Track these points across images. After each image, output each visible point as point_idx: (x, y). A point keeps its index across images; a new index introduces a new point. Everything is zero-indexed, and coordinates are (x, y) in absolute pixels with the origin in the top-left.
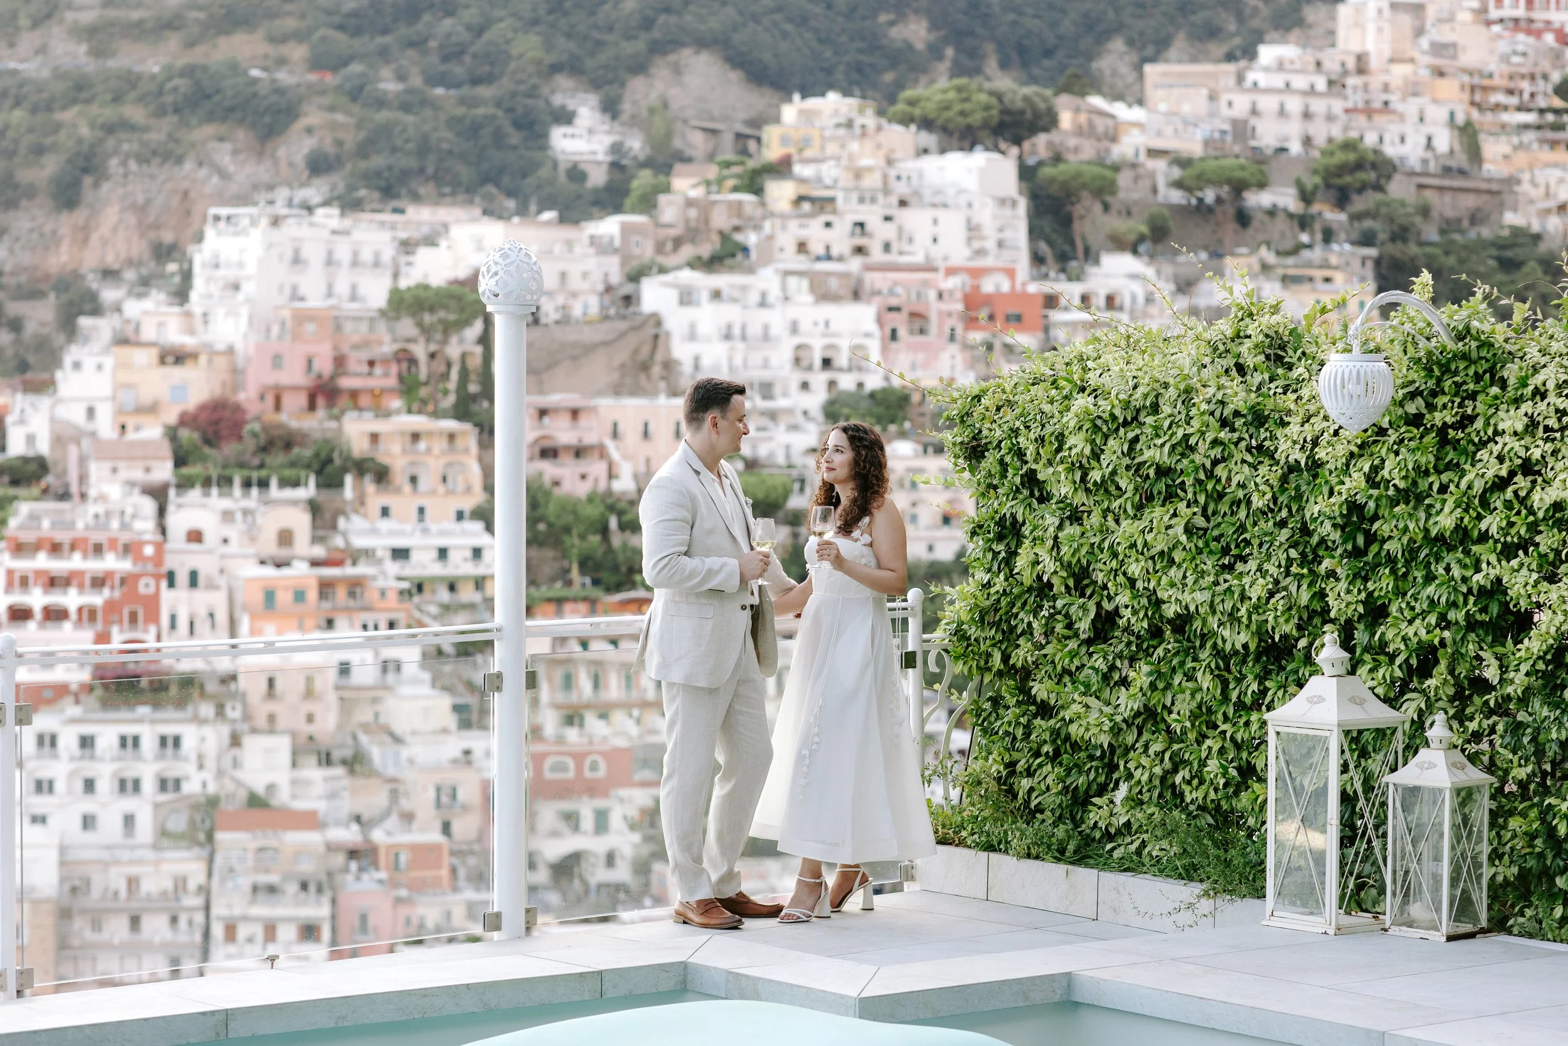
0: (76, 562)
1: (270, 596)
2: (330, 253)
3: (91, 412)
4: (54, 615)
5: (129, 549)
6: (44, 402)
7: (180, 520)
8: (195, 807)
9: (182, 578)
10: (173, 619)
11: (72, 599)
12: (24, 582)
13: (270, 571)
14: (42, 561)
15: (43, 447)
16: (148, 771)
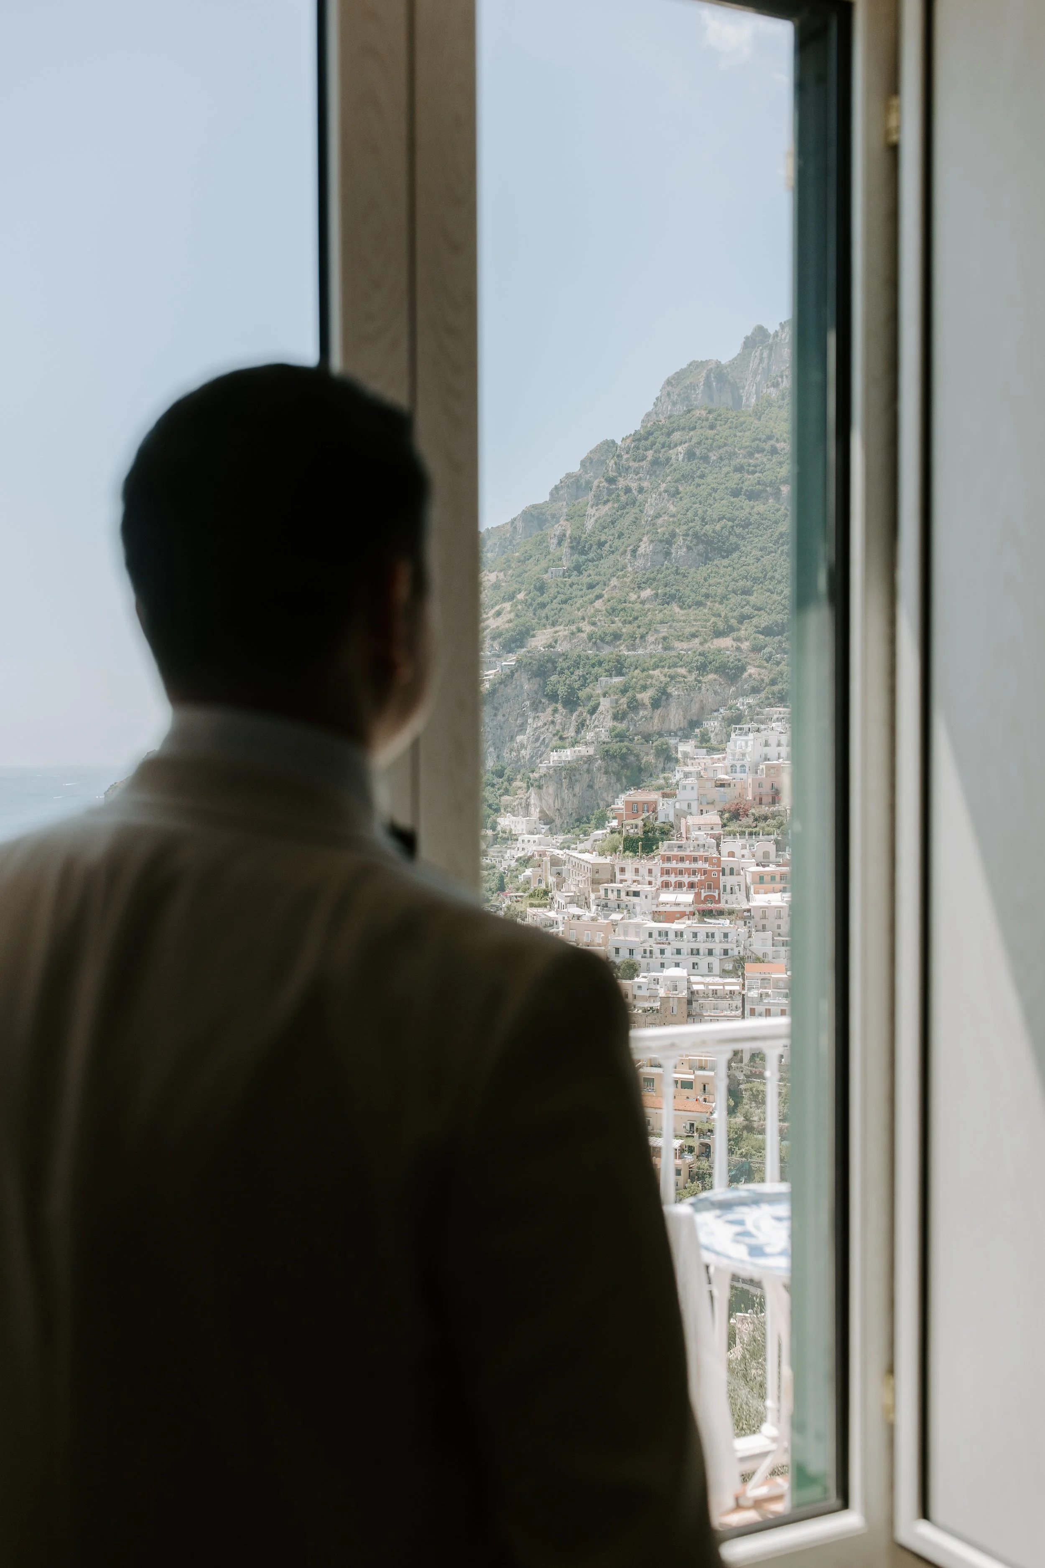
0: (686, 865)
1: (761, 879)
2: (779, 741)
3: (689, 806)
4: (680, 885)
5: (706, 860)
6: (671, 801)
7: (725, 848)
8: (736, 961)
9: (727, 871)
10: (725, 886)
11: (686, 879)
12: (668, 872)
13: (760, 869)
14: (674, 864)
15: (672, 818)
16: (718, 948)
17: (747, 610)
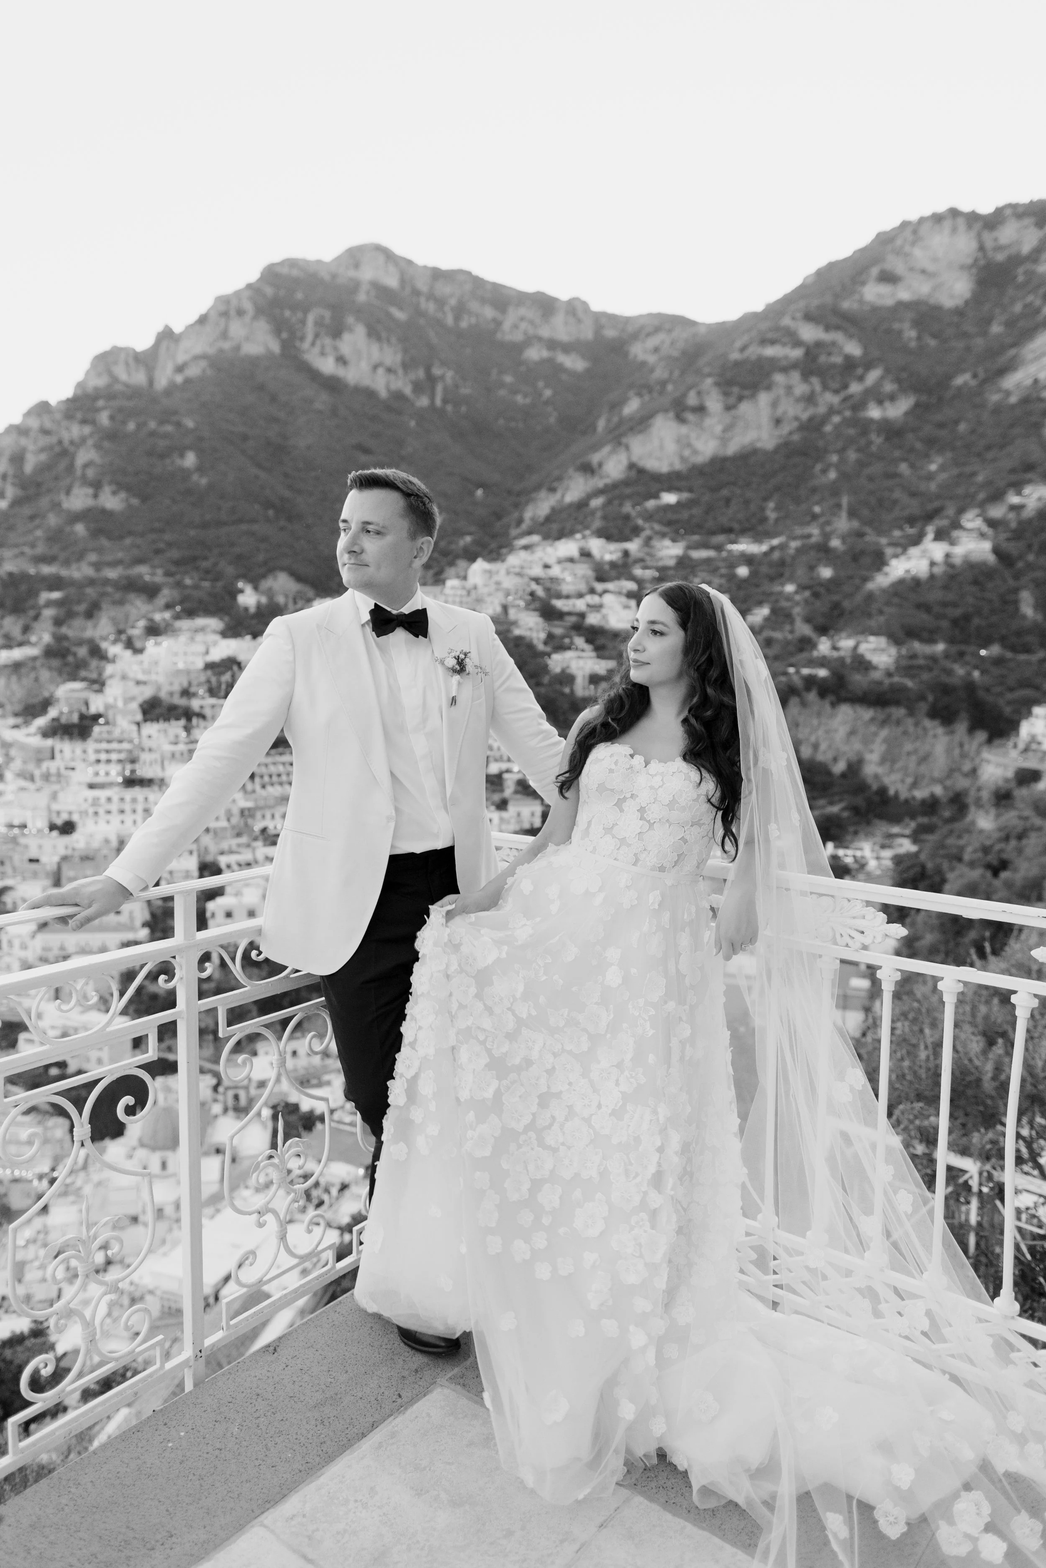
17: (162, 545)
